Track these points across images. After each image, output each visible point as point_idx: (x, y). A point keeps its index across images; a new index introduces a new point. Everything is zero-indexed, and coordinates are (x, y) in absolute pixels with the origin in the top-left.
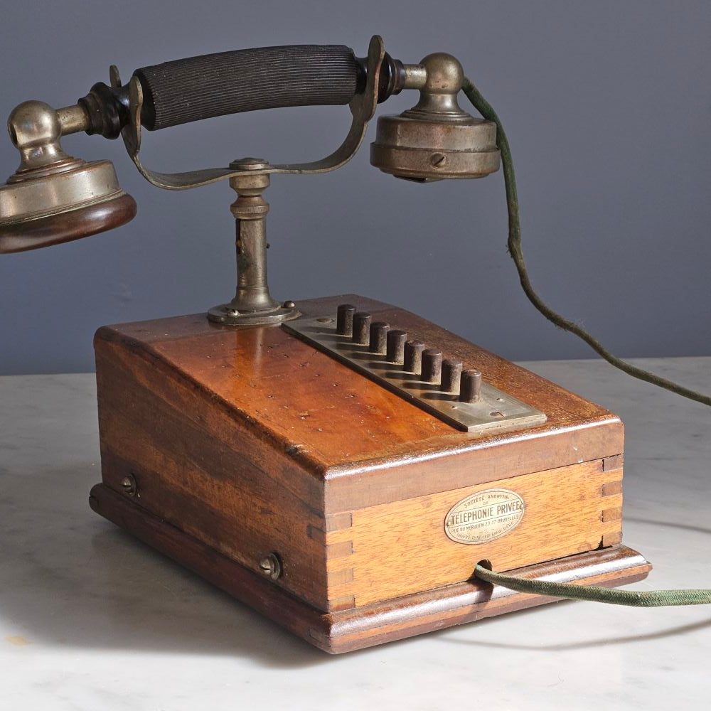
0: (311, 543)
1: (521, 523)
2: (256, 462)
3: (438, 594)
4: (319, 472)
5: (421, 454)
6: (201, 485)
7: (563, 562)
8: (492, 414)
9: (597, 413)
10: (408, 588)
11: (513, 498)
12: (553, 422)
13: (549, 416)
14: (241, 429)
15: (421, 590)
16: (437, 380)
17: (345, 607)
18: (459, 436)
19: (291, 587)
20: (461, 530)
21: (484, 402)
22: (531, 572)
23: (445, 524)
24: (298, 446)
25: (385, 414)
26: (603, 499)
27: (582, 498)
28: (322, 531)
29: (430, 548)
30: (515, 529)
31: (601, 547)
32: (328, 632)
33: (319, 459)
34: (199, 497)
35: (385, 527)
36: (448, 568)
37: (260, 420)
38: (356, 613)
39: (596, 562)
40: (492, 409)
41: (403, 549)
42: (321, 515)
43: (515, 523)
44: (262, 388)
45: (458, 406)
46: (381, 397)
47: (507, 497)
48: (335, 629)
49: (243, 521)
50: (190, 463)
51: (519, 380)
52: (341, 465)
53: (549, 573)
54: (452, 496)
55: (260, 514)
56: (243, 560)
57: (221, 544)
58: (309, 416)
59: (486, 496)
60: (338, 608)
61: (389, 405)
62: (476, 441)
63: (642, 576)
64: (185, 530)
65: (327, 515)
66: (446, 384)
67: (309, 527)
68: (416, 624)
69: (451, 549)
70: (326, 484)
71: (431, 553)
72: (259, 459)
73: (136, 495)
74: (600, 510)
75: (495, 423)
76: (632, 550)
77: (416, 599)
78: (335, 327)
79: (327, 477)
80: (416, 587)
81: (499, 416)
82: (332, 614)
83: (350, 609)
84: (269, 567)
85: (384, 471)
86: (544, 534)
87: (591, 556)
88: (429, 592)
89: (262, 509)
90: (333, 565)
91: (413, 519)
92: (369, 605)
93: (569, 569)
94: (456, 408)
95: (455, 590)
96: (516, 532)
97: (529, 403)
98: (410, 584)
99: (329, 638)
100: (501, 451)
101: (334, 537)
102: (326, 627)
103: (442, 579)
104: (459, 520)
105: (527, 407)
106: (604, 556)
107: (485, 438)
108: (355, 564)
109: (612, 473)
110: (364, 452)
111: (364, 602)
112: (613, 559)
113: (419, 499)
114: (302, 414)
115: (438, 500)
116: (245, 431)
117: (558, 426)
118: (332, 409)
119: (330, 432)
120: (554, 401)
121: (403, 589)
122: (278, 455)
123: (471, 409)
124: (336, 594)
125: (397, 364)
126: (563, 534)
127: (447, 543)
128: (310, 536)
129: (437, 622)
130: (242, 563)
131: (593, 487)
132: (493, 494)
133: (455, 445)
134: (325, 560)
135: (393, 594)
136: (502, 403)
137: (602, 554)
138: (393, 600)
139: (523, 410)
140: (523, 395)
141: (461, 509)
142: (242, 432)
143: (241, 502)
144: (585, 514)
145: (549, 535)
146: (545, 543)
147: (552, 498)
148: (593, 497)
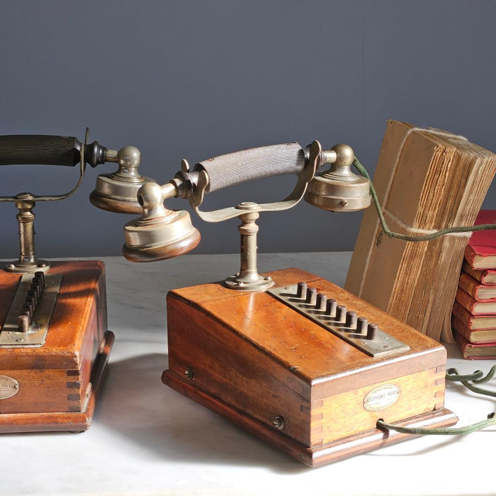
0: (302, 414)
1: (398, 400)
2: (271, 372)
3: (360, 436)
4: (308, 381)
5: (354, 369)
6: (235, 379)
7: (417, 418)
8: (384, 347)
9: (434, 345)
10: (346, 433)
11: (395, 389)
12: (413, 350)
13: (411, 347)
14: (262, 356)
15: (352, 434)
16: (354, 326)
17: (318, 444)
18: (370, 359)
19: (289, 433)
20: (371, 405)
21: (378, 340)
22: (403, 423)
23: (364, 403)
24: (295, 367)
25: (332, 347)
26: (436, 386)
27: (426, 386)
28: (309, 409)
29: (357, 414)
30: (395, 403)
31: (434, 409)
32: (311, 457)
33: (307, 374)
34: (233, 385)
35: (337, 405)
36: (364, 423)
37: (273, 352)
38: (323, 447)
39: (432, 417)
40: (383, 344)
41: (345, 415)
42: (309, 401)
43: (395, 400)
44: (268, 332)
45: (367, 342)
46: (328, 337)
47: (392, 388)
48: (315, 455)
49: (261, 399)
50: (229, 368)
51: (392, 325)
52: (318, 377)
53: (411, 423)
54: (367, 389)
55: (272, 397)
56: (260, 418)
57: (247, 409)
58: (296, 349)
59: (382, 388)
60: (315, 445)
61: (333, 342)
62: (377, 362)
63: (455, 424)
64: (224, 399)
65: (311, 402)
66: (359, 329)
67: (302, 406)
68: (351, 451)
69: (366, 415)
70: (312, 387)
71: (357, 416)
72: (272, 371)
73: (192, 379)
74: (434, 392)
75: (386, 352)
76: (449, 411)
77: (350, 439)
78: (296, 293)
79: (312, 384)
80: (350, 433)
81: (387, 348)
82: (312, 448)
83: (320, 445)
84: (277, 424)
85: (337, 379)
86: (408, 405)
87: (430, 414)
88: (356, 435)
89: (274, 395)
90: (314, 425)
91: (350, 401)
92: (329, 443)
93: (420, 421)
94: (366, 343)
95: (368, 434)
96: (396, 404)
97: (400, 340)
98: (347, 432)
99: (312, 460)
100: (390, 366)
101: (314, 412)
102: (310, 454)
103: (362, 429)
104: (370, 400)
105: (400, 342)
106: (436, 414)
107: (383, 360)
108: (323, 424)
109: (441, 374)
110: (327, 369)
111: (327, 442)
112: (441, 415)
113: (352, 392)
114: (292, 348)
115: (361, 392)
116: (265, 357)
117: (416, 352)
118: (306, 344)
119: (309, 358)
120: (412, 337)
121: (344, 434)
122: (284, 371)
123: (373, 344)
124: (314, 438)
125: (331, 316)
126: (417, 404)
127: (364, 411)
128: (301, 410)
129: (360, 450)
130: (259, 419)
131: (431, 381)
132: (386, 387)
133: (369, 364)
134: (309, 423)
135: (339, 437)
136: (387, 340)
137: (435, 413)
138: (340, 440)
139: (398, 344)
140: (396, 334)
141: (371, 395)
142: (263, 357)
143: (260, 390)
144: (428, 394)
145: (410, 405)
146: (409, 409)
147: (412, 387)
148: (431, 386)
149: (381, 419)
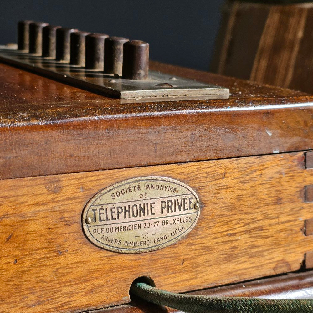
1: (196, 228)
7: (253, 284)
21: (152, 80)
23: (83, 220)
26: (305, 205)
27: (278, 201)
29: (60, 253)
30: (188, 236)
31: (303, 268)
36: (89, 285)
39: (297, 287)
41: (18, 253)
43: (188, 228)
47: (175, 190)
54: (91, 180)
59: (143, 184)
74: (302, 219)
75: (159, 92)
81: (167, 87)
91: (33, 209)
93: (263, 293)
94: (114, 81)
96: (190, 241)
115: (71, 185)
126: (253, 247)
127: (87, 249)
131: (291, 188)
132: (155, 183)
136: (175, 81)
137: (305, 277)
141: (107, 200)
144: (283, 223)
145: (234, 247)
146: (230, 258)
147: (239, 198)
148: (292, 201)
149: (144, 279)
